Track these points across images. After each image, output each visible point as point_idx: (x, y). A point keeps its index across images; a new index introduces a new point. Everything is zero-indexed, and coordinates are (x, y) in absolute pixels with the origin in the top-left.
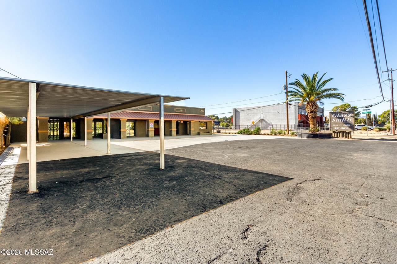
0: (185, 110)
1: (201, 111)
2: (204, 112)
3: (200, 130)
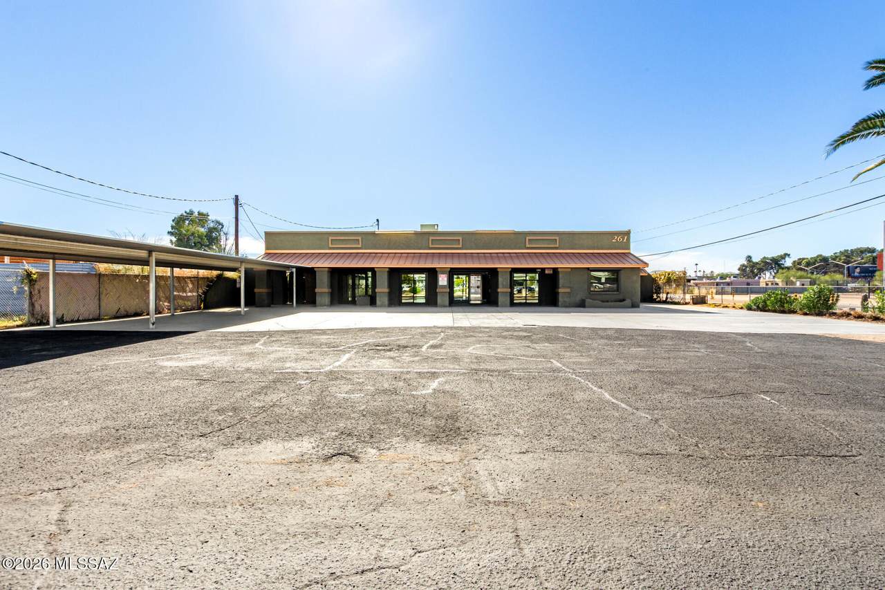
0: (556, 240)
1: (615, 241)
2: (625, 241)
3: (592, 292)
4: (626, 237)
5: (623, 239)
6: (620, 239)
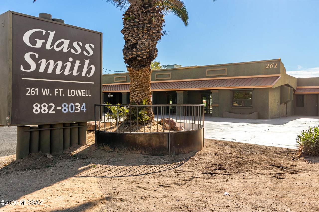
0: (225, 70)
1: (268, 68)
2: (276, 67)
3: (233, 107)
4: (276, 64)
5: (274, 66)
6: (272, 66)
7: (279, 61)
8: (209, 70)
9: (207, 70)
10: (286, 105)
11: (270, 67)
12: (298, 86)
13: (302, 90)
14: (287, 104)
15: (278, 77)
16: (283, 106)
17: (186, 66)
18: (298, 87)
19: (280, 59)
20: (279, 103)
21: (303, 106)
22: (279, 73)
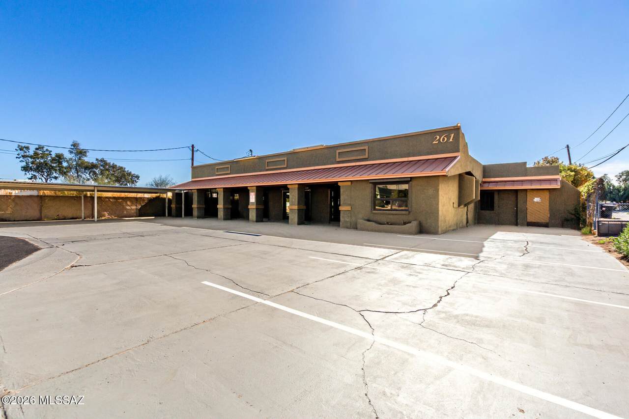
0: (365, 150)
1: (437, 142)
2: (451, 140)
3: (374, 211)
4: (452, 135)
5: (449, 139)
6: (444, 139)
7: (457, 130)
8: (341, 151)
9: (338, 152)
10: (466, 208)
11: (441, 141)
12: (484, 177)
13: (491, 184)
14: (469, 206)
15: (455, 157)
16: (462, 209)
17: (306, 147)
18: (484, 180)
19: (459, 125)
20: (456, 205)
21: (493, 210)
22: (458, 151)
